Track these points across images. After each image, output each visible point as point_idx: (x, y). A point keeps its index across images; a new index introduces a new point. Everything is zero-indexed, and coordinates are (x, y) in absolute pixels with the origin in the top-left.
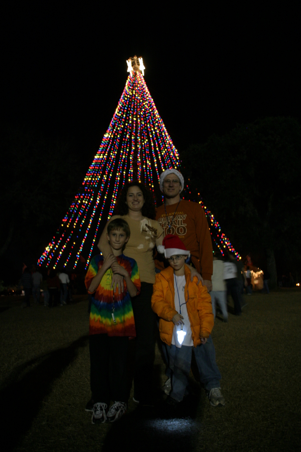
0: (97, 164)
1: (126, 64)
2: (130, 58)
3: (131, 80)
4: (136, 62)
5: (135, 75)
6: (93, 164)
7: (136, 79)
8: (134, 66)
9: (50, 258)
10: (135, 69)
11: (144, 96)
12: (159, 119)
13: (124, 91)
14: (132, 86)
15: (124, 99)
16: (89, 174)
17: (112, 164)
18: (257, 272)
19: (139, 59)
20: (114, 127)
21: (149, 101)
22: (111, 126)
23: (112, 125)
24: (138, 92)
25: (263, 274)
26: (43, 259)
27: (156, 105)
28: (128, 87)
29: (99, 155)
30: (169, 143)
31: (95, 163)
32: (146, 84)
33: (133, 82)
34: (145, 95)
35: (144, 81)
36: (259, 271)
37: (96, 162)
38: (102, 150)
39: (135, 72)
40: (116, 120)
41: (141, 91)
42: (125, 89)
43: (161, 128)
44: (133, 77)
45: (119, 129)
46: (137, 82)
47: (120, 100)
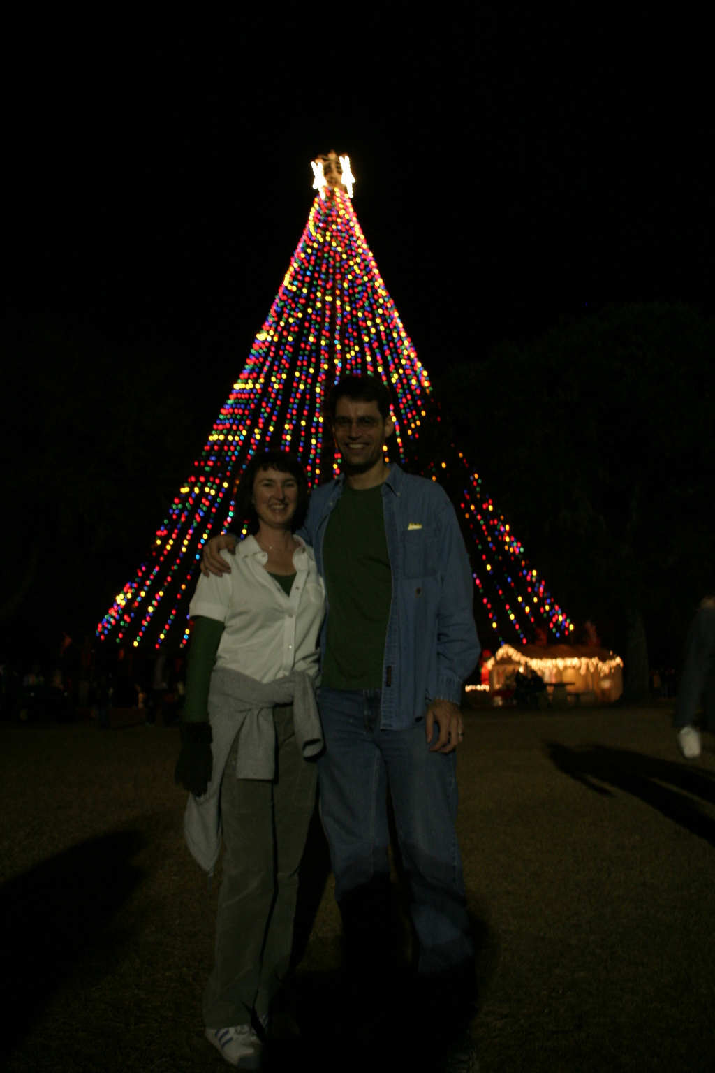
0: (239, 403)
1: (311, 169)
2: (320, 156)
3: (322, 207)
4: (333, 166)
5: (331, 195)
6: (230, 402)
7: (334, 207)
8: (329, 175)
9: (125, 621)
10: (333, 182)
11: (350, 245)
12: (386, 299)
13: (305, 232)
14: (325, 222)
15: (305, 252)
16: (221, 427)
17: (274, 404)
18: (607, 662)
19: (341, 158)
20: (279, 316)
21: (364, 256)
22: (274, 315)
23: (275, 311)
24: (337, 237)
25: (622, 665)
26: (108, 622)
27: (378, 268)
28: (315, 223)
29: (244, 380)
30: (409, 355)
31: (235, 399)
32: (357, 217)
33: (325, 213)
34: (352, 243)
35: (351, 210)
36: (612, 658)
37: (237, 398)
38: (252, 371)
39: (330, 188)
40: (284, 301)
41: (344, 235)
42: (307, 229)
43: (389, 321)
44: (326, 202)
45: (291, 320)
46: (334, 213)
47: (295, 254)
